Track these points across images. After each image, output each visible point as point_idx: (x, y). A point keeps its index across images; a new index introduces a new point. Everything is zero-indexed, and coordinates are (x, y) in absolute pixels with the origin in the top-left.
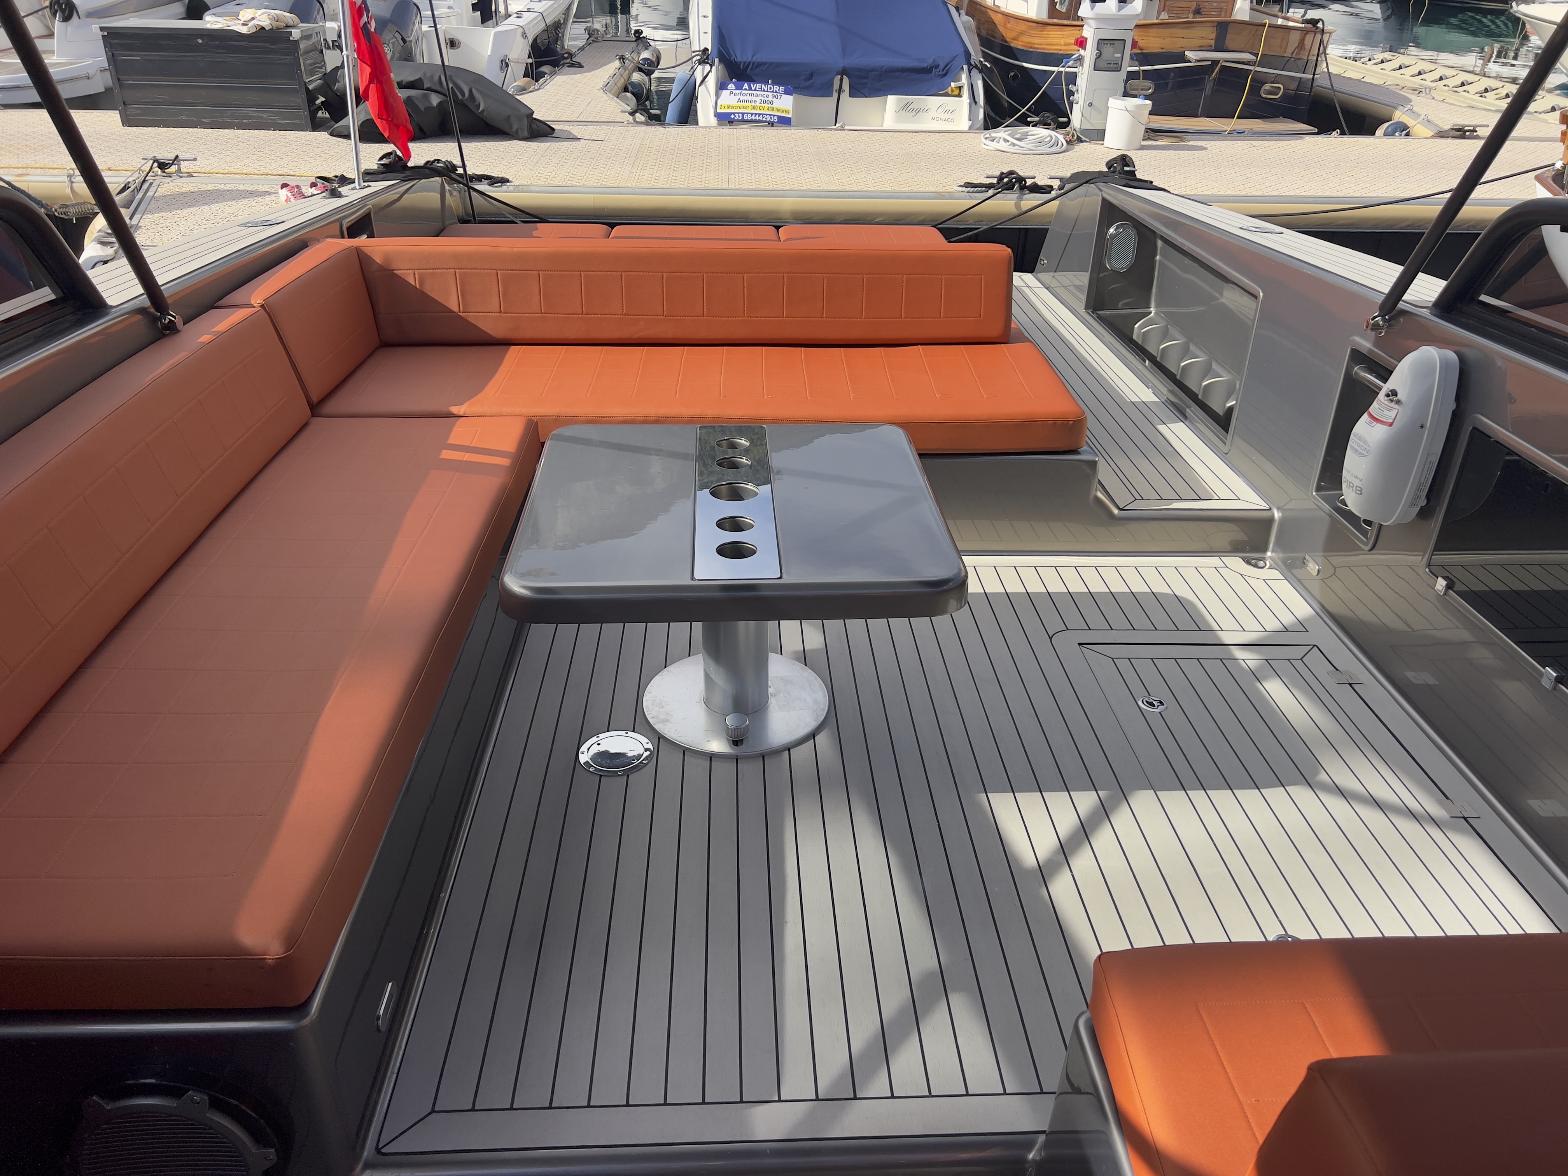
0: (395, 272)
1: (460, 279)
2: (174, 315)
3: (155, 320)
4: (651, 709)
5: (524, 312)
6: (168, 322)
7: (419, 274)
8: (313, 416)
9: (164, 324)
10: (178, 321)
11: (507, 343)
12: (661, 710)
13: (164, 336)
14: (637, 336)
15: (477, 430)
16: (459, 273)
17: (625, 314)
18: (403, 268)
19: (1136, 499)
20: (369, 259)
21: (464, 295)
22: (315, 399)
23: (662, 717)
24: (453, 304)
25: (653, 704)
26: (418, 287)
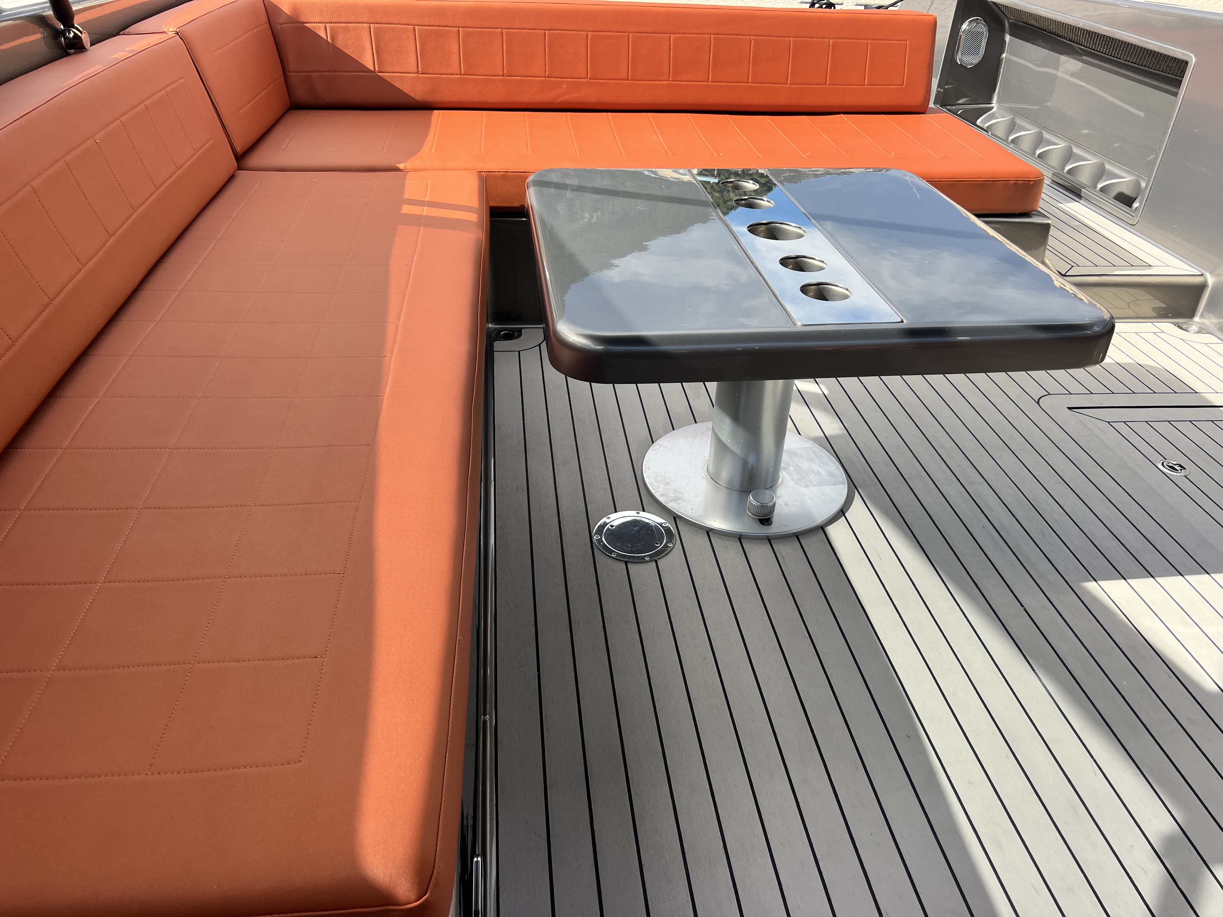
0: (306, 25)
1: (375, 34)
2: (81, 30)
3: (57, 34)
4: (656, 486)
5: (443, 73)
6: (73, 36)
7: (331, 28)
8: (240, 168)
9: (68, 38)
10: (85, 38)
11: (428, 107)
12: (668, 487)
13: (68, 54)
14: (559, 100)
15: (427, 183)
16: (374, 28)
17: (548, 77)
18: (313, 20)
19: (1072, 266)
20: (277, 9)
21: (379, 51)
22: (239, 150)
23: (672, 495)
24: (368, 61)
25: (656, 481)
26: (329, 41)
